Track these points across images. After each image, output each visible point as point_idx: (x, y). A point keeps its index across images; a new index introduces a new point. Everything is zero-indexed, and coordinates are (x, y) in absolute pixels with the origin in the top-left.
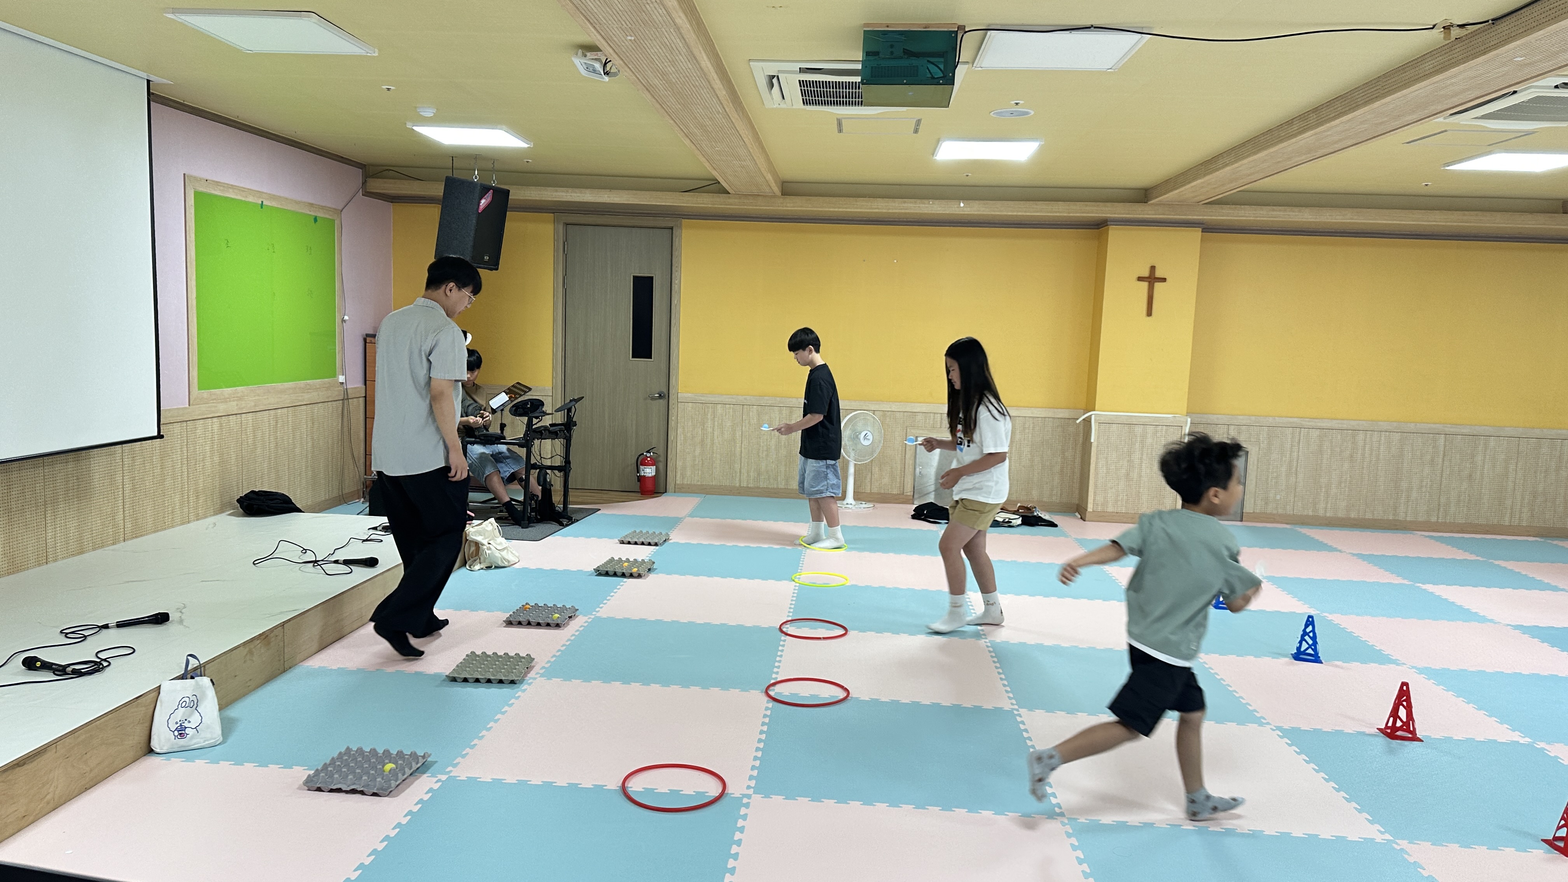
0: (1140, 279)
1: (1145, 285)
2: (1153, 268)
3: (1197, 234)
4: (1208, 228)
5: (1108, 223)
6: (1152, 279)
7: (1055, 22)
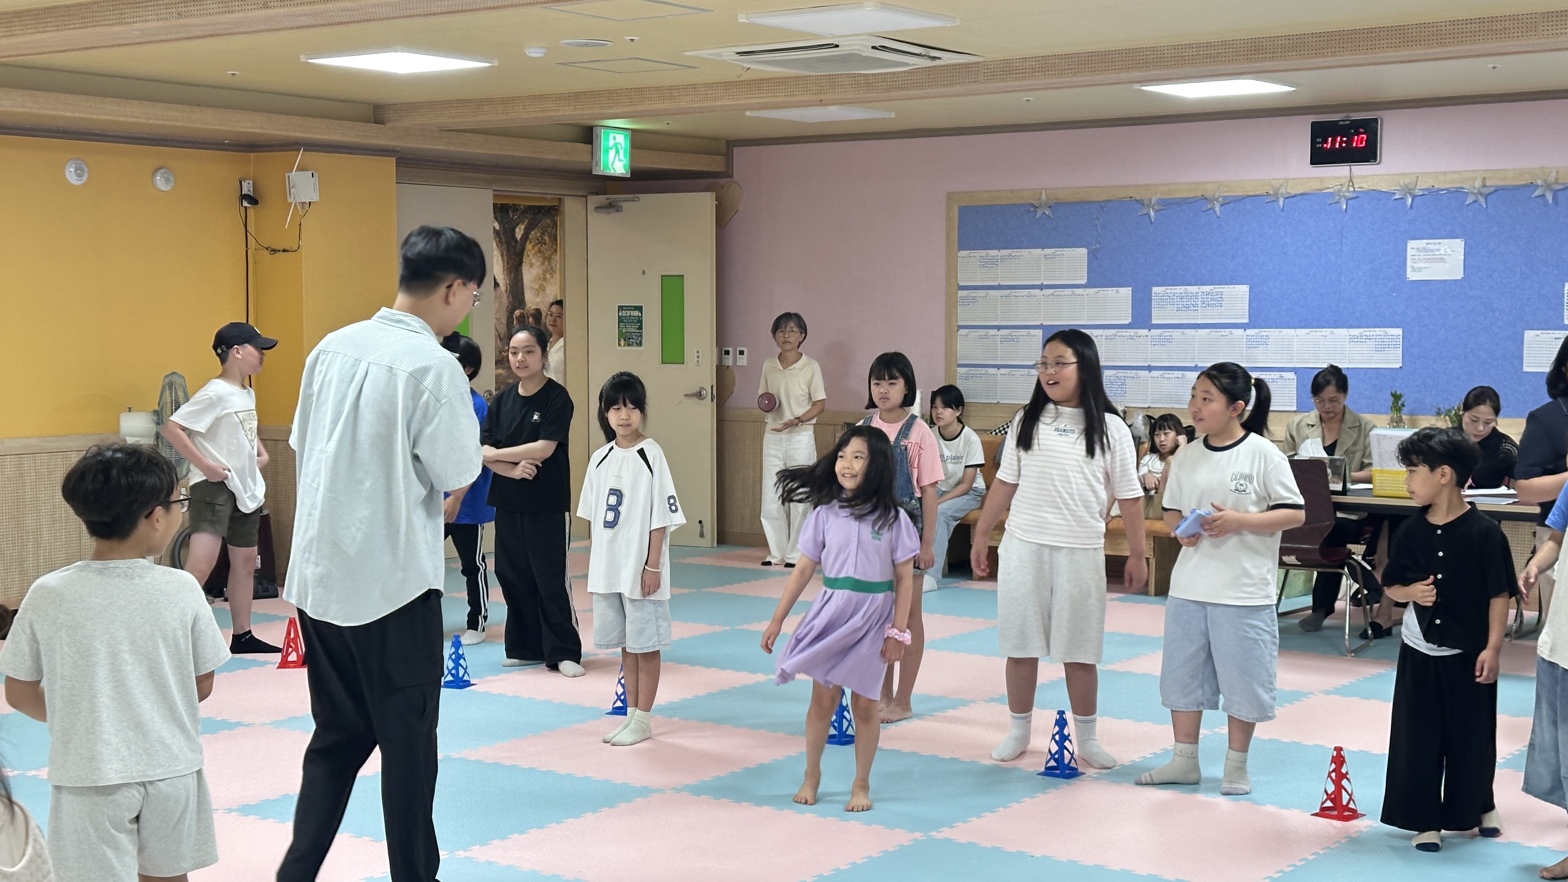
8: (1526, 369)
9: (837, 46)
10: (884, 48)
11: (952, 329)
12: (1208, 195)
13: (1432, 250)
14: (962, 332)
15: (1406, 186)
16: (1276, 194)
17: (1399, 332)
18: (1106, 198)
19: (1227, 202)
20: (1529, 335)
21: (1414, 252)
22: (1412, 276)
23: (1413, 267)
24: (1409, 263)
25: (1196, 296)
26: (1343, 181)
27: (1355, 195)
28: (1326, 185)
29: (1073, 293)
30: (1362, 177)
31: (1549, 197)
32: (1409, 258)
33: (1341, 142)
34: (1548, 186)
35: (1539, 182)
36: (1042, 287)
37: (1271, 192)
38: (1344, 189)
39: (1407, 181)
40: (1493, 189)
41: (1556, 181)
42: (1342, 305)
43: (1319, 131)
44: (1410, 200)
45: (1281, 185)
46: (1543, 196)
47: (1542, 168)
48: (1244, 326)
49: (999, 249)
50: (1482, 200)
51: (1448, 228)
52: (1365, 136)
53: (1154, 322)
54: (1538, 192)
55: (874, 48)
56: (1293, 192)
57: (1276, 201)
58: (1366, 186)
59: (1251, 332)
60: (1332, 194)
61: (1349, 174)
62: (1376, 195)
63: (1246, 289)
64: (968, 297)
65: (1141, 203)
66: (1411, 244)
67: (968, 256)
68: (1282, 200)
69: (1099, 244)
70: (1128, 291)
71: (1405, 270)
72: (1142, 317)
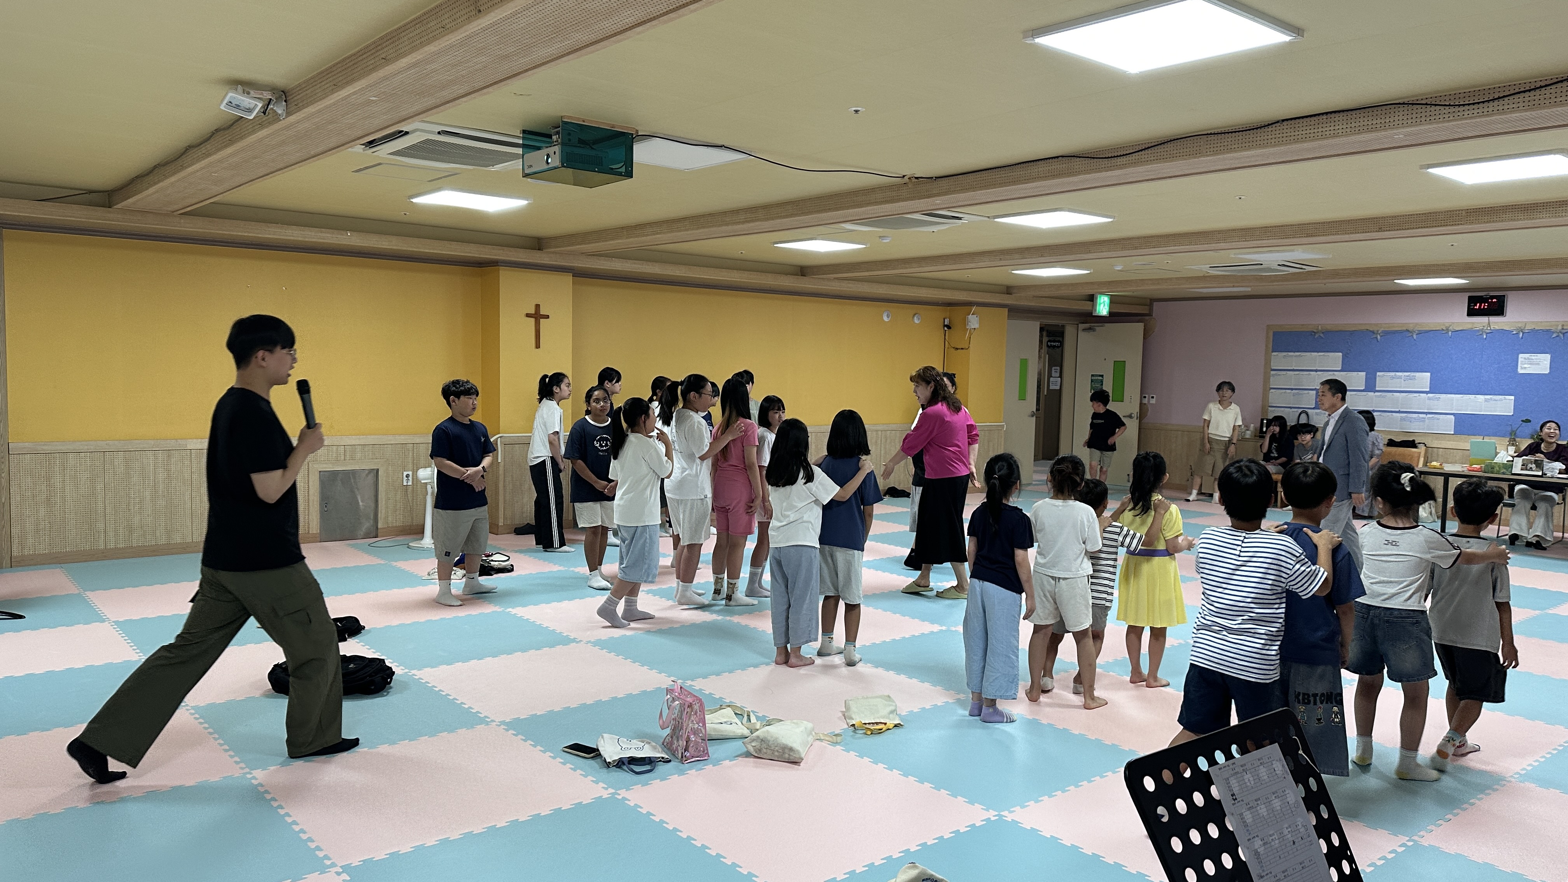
0: (527, 316)
1: (532, 320)
2: (538, 306)
3: (569, 278)
4: (579, 274)
5: (497, 264)
6: (538, 316)
7: (700, 139)
9: (1262, 264)
10: (1284, 265)
11: (1267, 389)
12: (1410, 329)
13: (1532, 359)
14: (1272, 391)
15: (1520, 328)
16: (1448, 330)
17: (1513, 397)
18: (1354, 329)
19: (1420, 333)
21: (1523, 360)
23: (1521, 367)
24: (1520, 365)
25: (1400, 377)
26: (1484, 325)
27: (1489, 331)
28: (1475, 326)
30: (1495, 323)
32: (1519, 362)
33: (1485, 306)
36: (1316, 371)
37: (1444, 329)
38: (1485, 328)
39: (1519, 325)
40: (1566, 331)
42: (1481, 384)
43: (1472, 300)
44: (1521, 335)
45: (1450, 326)
48: (1427, 393)
49: (1294, 352)
50: (1561, 335)
51: (1542, 348)
52: (1498, 303)
53: (1377, 389)
55: (1279, 265)
56: (1457, 329)
57: (1447, 333)
58: (1497, 327)
59: (1430, 395)
60: (1478, 331)
61: (1487, 321)
62: (1502, 331)
63: (1429, 374)
64: (1276, 375)
65: (1373, 332)
66: (1521, 356)
67: (1277, 355)
68: (1450, 333)
69: (1348, 352)
70: (1364, 374)
71: (1517, 368)
72: (1370, 386)
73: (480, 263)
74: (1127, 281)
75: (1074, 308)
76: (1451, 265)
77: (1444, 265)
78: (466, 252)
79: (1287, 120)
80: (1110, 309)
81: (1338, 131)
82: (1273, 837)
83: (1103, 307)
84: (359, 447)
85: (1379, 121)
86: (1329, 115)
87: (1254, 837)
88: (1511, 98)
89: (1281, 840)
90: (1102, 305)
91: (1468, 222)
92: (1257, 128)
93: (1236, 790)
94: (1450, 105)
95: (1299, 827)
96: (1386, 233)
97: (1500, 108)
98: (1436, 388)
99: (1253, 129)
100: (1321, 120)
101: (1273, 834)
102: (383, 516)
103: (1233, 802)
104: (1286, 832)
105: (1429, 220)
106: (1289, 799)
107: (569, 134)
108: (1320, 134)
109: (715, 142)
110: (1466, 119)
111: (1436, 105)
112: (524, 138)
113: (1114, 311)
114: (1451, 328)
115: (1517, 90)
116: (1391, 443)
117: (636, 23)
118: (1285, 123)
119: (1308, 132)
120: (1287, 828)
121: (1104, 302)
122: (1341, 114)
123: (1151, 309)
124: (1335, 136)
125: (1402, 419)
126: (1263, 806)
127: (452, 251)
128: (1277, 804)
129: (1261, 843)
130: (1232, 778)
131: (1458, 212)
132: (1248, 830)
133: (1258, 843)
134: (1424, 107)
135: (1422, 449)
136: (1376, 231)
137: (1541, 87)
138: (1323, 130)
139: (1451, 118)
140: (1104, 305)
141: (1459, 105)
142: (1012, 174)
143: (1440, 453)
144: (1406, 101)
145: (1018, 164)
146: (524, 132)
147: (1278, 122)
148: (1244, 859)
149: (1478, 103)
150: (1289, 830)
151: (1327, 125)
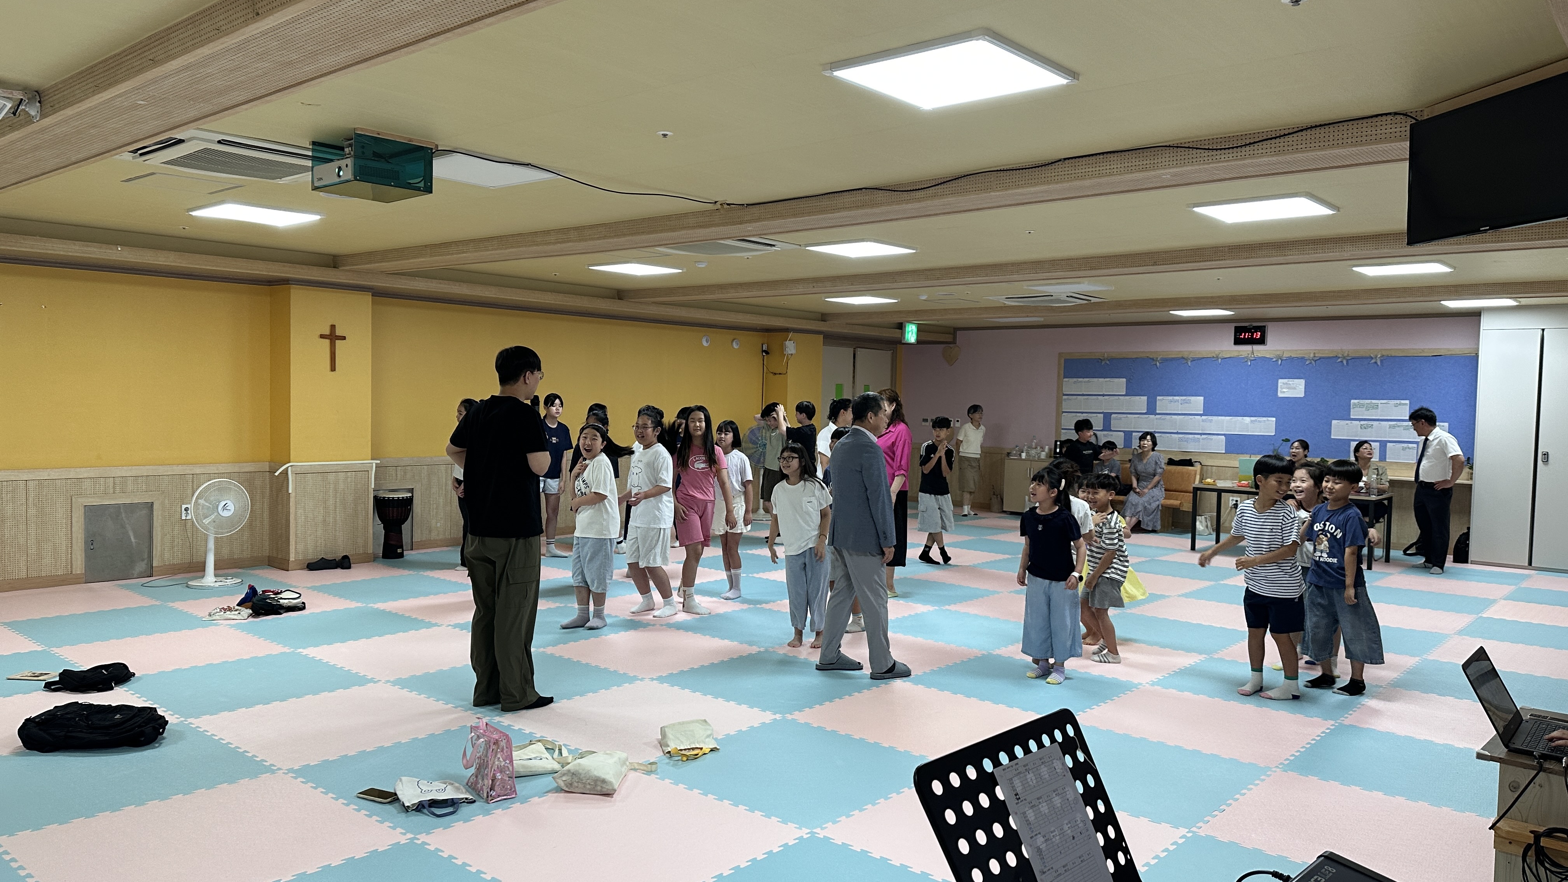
0: (322, 336)
1: (327, 342)
2: (333, 327)
3: (368, 298)
4: (379, 294)
5: (290, 282)
6: (333, 337)
7: (506, 156)
8: (1332, 437)
9: (1052, 296)
10: (1072, 297)
11: (1059, 412)
12: (1185, 356)
13: (1290, 384)
14: (1064, 414)
15: (1278, 355)
16: (1217, 357)
17: (1274, 419)
18: (1136, 357)
19: (1193, 360)
20: (1334, 422)
21: (1281, 384)
22: (1280, 395)
23: (1281, 391)
24: (1279, 389)
25: (1178, 401)
26: (1249, 352)
27: (1253, 359)
28: (1241, 354)
29: (1119, 398)
30: (1258, 351)
31: (1345, 362)
32: (1278, 387)
33: (1248, 335)
34: (1344, 358)
35: (1340, 356)
36: (1105, 395)
37: (1215, 356)
38: (1250, 356)
39: (1278, 353)
40: (1318, 358)
41: (1348, 354)
42: (1247, 406)
43: (1238, 330)
44: (1280, 361)
45: (1220, 353)
46: (1342, 362)
47: (1341, 349)
48: (1201, 415)
49: (1083, 378)
50: (1313, 362)
51: (1298, 374)
52: (1259, 333)
53: (1157, 412)
54: (1339, 360)
55: (1067, 296)
56: (1225, 357)
57: (1218, 360)
58: (1260, 355)
59: (1204, 417)
60: (1243, 358)
61: (1251, 349)
62: (1264, 358)
63: (1202, 398)
64: (1068, 399)
65: (1153, 359)
66: (1280, 381)
67: (1068, 381)
68: (1220, 360)
69: (1132, 377)
70: (1145, 398)
71: (1277, 392)
72: (1151, 410)
73: (269, 282)
74: (932, 310)
75: (885, 335)
76: (1219, 297)
77: (1212, 297)
78: (253, 270)
79: (1068, 159)
80: (917, 336)
81: (1113, 170)
82: (1054, 834)
83: (911, 334)
84: (130, 478)
85: (1148, 162)
86: (1105, 155)
87: (1036, 835)
88: (1260, 144)
89: (1062, 835)
90: (910, 333)
91: (1230, 257)
92: (1042, 166)
93: (1019, 790)
94: (1209, 149)
95: (1078, 823)
96: (1160, 266)
97: (1252, 153)
98: (1208, 411)
99: (1038, 167)
100: (1098, 159)
101: (1054, 831)
102: (158, 554)
103: (1017, 801)
104: (1066, 827)
105: (1197, 255)
106: (1068, 796)
107: (363, 147)
108: (1097, 172)
109: (521, 160)
110: (1223, 162)
111: (1197, 148)
112: (313, 150)
113: (923, 338)
114: (1220, 355)
115: (1265, 137)
116: (1171, 462)
117: (429, 34)
118: (1067, 161)
119: (1087, 170)
120: (1067, 824)
121: (912, 330)
122: (1116, 155)
123: (955, 338)
124: (1111, 175)
125: (1180, 440)
126: (1045, 804)
127: (237, 268)
128: (1057, 801)
129: (1042, 839)
130: (1016, 778)
131: (1221, 249)
132: (1030, 828)
133: (1040, 840)
134: (1187, 150)
135: (1198, 467)
136: (1152, 265)
137: (1285, 135)
138: (1100, 169)
139: (1210, 161)
140: (912, 333)
141: (1217, 150)
142: (819, 204)
143: (1214, 470)
144: (1171, 143)
145: (825, 194)
146: (314, 143)
147: (1060, 160)
148: (1026, 856)
149: (1233, 148)
150: (1069, 825)
151: (1104, 164)
